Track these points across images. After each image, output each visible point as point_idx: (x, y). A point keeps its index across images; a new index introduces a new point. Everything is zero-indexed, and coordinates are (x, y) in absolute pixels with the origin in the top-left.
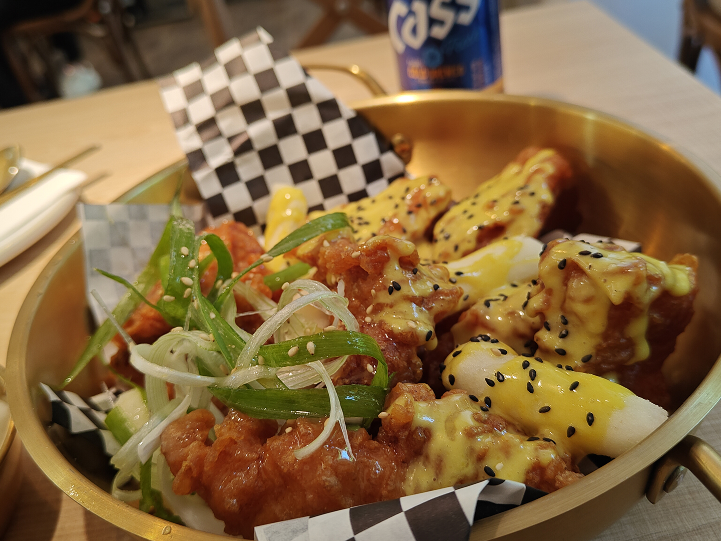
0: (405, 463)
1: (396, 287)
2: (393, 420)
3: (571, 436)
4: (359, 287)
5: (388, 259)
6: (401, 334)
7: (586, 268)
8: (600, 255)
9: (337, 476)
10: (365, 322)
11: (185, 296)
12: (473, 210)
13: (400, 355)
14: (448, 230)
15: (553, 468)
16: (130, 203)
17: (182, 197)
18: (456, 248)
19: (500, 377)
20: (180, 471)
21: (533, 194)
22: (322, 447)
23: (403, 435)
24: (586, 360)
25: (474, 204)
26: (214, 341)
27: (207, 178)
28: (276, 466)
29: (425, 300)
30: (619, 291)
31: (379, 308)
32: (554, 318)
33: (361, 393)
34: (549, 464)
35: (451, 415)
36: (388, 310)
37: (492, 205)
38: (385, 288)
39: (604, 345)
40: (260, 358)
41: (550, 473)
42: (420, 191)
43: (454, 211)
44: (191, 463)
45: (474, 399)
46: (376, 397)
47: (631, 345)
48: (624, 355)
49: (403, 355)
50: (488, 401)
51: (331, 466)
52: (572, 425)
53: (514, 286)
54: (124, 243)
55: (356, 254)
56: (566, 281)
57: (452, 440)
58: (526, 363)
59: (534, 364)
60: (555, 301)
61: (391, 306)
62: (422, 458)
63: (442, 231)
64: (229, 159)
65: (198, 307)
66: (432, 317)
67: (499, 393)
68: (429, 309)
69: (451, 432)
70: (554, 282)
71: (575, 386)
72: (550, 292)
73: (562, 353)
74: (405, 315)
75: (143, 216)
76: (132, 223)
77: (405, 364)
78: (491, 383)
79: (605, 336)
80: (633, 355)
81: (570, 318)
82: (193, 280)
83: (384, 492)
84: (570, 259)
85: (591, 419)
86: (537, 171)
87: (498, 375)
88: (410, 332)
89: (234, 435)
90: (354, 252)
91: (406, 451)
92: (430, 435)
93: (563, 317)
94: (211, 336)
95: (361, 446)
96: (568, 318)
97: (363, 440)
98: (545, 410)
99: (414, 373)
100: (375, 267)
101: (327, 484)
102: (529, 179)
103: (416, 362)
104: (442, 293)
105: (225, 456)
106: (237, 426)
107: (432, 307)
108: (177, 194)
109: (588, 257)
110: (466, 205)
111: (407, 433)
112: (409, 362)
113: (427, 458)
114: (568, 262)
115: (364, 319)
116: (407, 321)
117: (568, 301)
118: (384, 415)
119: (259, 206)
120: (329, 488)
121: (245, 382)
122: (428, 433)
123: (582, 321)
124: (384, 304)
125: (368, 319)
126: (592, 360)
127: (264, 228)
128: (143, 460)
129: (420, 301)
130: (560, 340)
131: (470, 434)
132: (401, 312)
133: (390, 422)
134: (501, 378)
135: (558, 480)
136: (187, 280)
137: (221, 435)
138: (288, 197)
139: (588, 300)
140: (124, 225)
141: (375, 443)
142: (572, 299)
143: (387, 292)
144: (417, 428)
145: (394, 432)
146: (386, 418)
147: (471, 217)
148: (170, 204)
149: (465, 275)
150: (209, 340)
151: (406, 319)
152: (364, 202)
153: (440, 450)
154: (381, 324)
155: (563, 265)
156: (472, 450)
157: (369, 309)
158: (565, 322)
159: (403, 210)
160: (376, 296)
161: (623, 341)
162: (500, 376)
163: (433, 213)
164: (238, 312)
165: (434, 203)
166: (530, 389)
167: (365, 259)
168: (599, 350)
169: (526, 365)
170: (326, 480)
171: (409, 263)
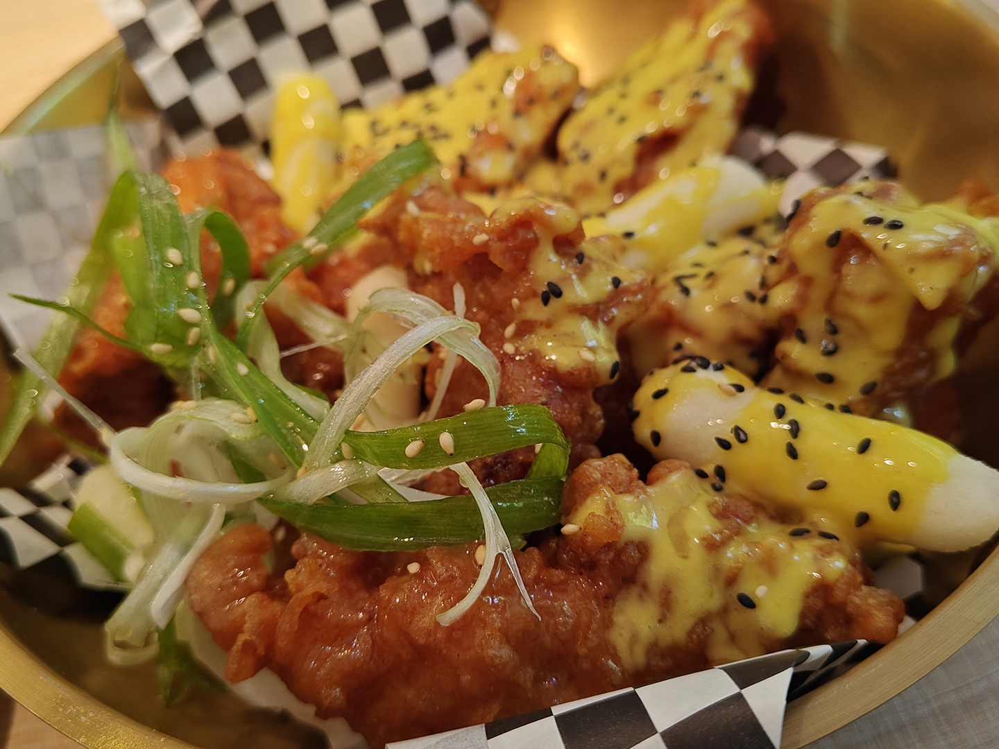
0: (608, 600)
1: (554, 292)
2: (589, 539)
3: (861, 525)
4: (485, 289)
5: (535, 242)
6: (571, 373)
7: (878, 247)
8: (900, 224)
9: (508, 642)
10: (505, 354)
11: (190, 342)
12: (624, 107)
13: (571, 406)
14: (586, 144)
15: (844, 587)
16: (33, 132)
17: (123, 107)
18: (603, 175)
19: (741, 435)
20: (235, 648)
21: (720, 78)
22: (479, 600)
23: (606, 558)
24: (869, 390)
25: (623, 96)
26: (257, 421)
27: (161, 72)
28: (404, 634)
29: (601, 307)
30: (937, 289)
31: (526, 328)
32: (814, 322)
33: (527, 493)
34: (838, 580)
35: (675, 513)
36: (543, 331)
37: (656, 97)
38: (535, 295)
39: (898, 365)
40: (345, 448)
41: (839, 595)
42: (529, 75)
43: (590, 110)
44: (254, 637)
45: (702, 475)
46: (548, 494)
47: (932, 358)
48: (921, 374)
49: (575, 405)
50: (720, 472)
51: (499, 630)
52: (865, 509)
53: (712, 244)
54: (36, 203)
55: (480, 238)
56: (838, 265)
57: (685, 557)
58: (781, 407)
59: (795, 410)
60: (817, 296)
61: (548, 324)
62: (635, 590)
63: (576, 145)
64: (195, 34)
65: (217, 359)
66: (614, 335)
67: (739, 459)
68: (609, 323)
69: (680, 543)
70: (816, 266)
71: (865, 447)
72: (807, 282)
73: (827, 379)
74: (572, 339)
75: (60, 152)
76: (43, 167)
77: (579, 418)
78: (725, 445)
79: (900, 353)
80: (933, 372)
81: (842, 324)
82: (200, 312)
83: (583, 651)
84: (846, 230)
85: (895, 500)
86: (722, 36)
87: (737, 431)
88: (585, 369)
89: (323, 587)
90: (476, 234)
91: (610, 582)
92: (647, 551)
93: (829, 322)
94: (250, 411)
95: (537, 580)
96: (839, 323)
97: (539, 571)
98: (819, 486)
99: (592, 428)
100: (515, 260)
101: (497, 661)
102: (712, 49)
103: (595, 413)
104: (627, 291)
105: (309, 617)
106: (321, 566)
107: (614, 318)
108: (113, 103)
109: (880, 227)
110: (608, 97)
111: (612, 554)
112: (583, 413)
113: (645, 587)
114: (844, 236)
115: (501, 348)
116: (577, 349)
117: (840, 299)
118: (572, 531)
119: (254, 111)
120: (500, 667)
121: (326, 493)
122: (643, 549)
123: (863, 331)
124: (536, 322)
125: (509, 348)
126: (878, 390)
127: (266, 148)
128: (162, 624)
129: (593, 312)
130: (823, 358)
131: (713, 546)
132: (567, 335)
133: (583, 541)
134: (742, 437)
135: (852, 602)
136: (189, 314)
137: (299, 590)
138: (305, 95)
139: (878, 298)
140: (31, 172)
141: (558, 574)
142: (850, 295)
143: (539, 301)
144: (626, 544)
145: (589, 555)
146: (575, 534)
147: (622, 120)
148: (104, 122)
149: (637, 237)
150: (249, 421)
151: (575, 346)
152: (435, 95)
153: (667, 575)
154: (534, 359)
155: (836, 240)
156: (717, 570)
157: (510, 330)
158: (834, 330)
159: (506, 110)
160: (520, 309)
161: (922, 354)
162: (741, 433)
163: (554, 111)
164: (282, 348)
165: (558, 94)
166: (793, 453)
167: (496, 247)
168: (889, 373)
169: (780, 412)
170: (496, 656)
171: (568, 244)
